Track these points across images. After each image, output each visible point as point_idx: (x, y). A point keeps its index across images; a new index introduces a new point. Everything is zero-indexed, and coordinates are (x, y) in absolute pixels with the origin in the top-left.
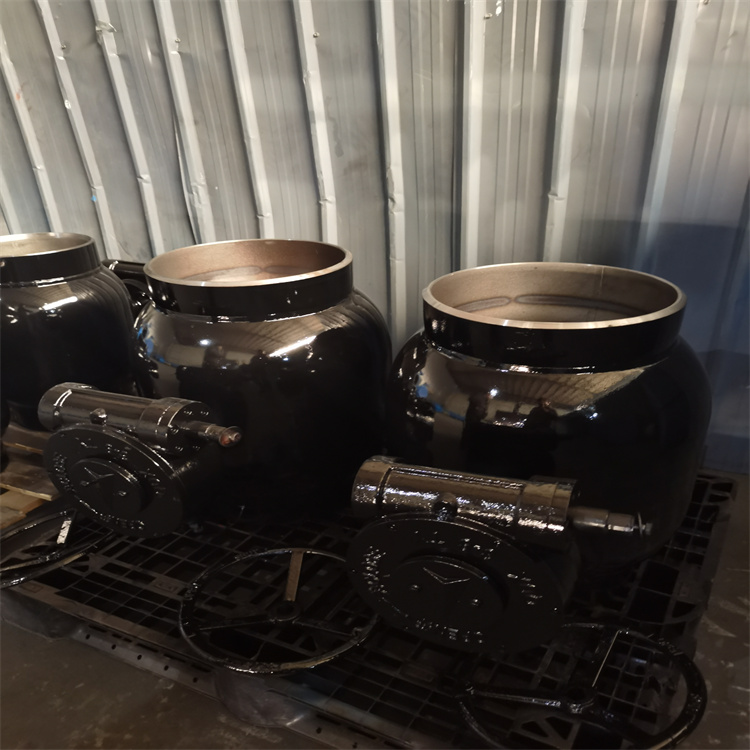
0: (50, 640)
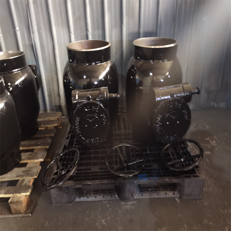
0: (71, 205)
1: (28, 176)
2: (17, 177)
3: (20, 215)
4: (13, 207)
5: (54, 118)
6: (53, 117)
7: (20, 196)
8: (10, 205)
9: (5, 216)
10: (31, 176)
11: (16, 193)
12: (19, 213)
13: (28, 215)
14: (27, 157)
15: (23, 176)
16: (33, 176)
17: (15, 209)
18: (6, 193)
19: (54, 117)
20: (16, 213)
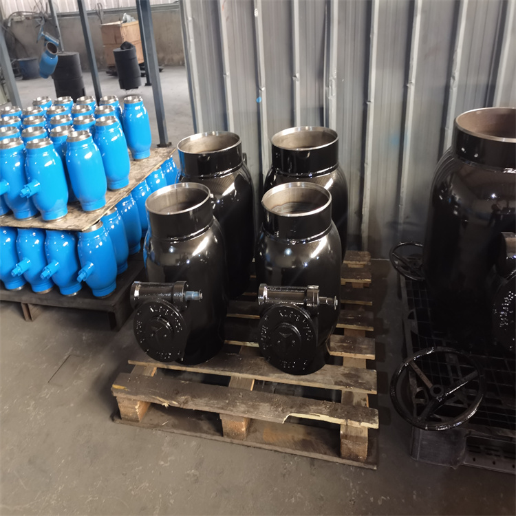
1: (361, 388)
2: (336, 383)
3: (355, 464)
4: (346, 444)
5: (356, 264)
6: (354, 262)
7: (359, 427)
8: (342, 440)
9: (326, 457)
10: (366, 389)
11: (351, 420)
12: (356, 459)
13: (370, 467)
14: (339, 344)
15: (350, 385)
16: (370, 389)
17: (349, 449)
18: (331, 415)
19: (358, 263)
20: (349, 458)
